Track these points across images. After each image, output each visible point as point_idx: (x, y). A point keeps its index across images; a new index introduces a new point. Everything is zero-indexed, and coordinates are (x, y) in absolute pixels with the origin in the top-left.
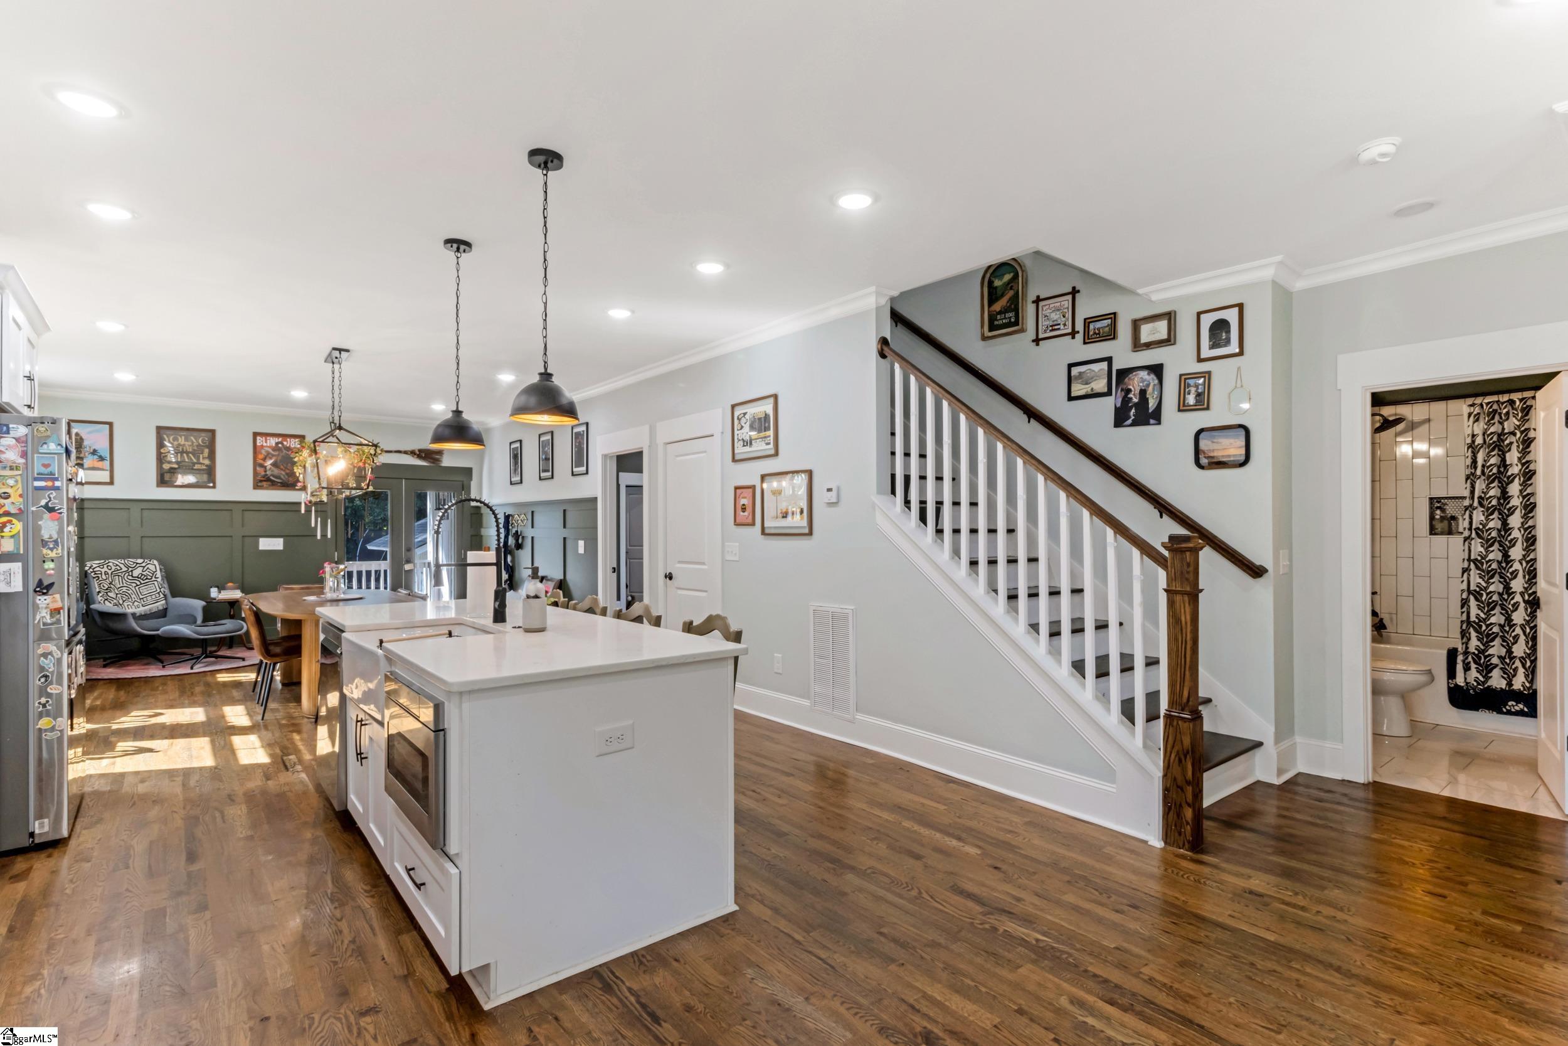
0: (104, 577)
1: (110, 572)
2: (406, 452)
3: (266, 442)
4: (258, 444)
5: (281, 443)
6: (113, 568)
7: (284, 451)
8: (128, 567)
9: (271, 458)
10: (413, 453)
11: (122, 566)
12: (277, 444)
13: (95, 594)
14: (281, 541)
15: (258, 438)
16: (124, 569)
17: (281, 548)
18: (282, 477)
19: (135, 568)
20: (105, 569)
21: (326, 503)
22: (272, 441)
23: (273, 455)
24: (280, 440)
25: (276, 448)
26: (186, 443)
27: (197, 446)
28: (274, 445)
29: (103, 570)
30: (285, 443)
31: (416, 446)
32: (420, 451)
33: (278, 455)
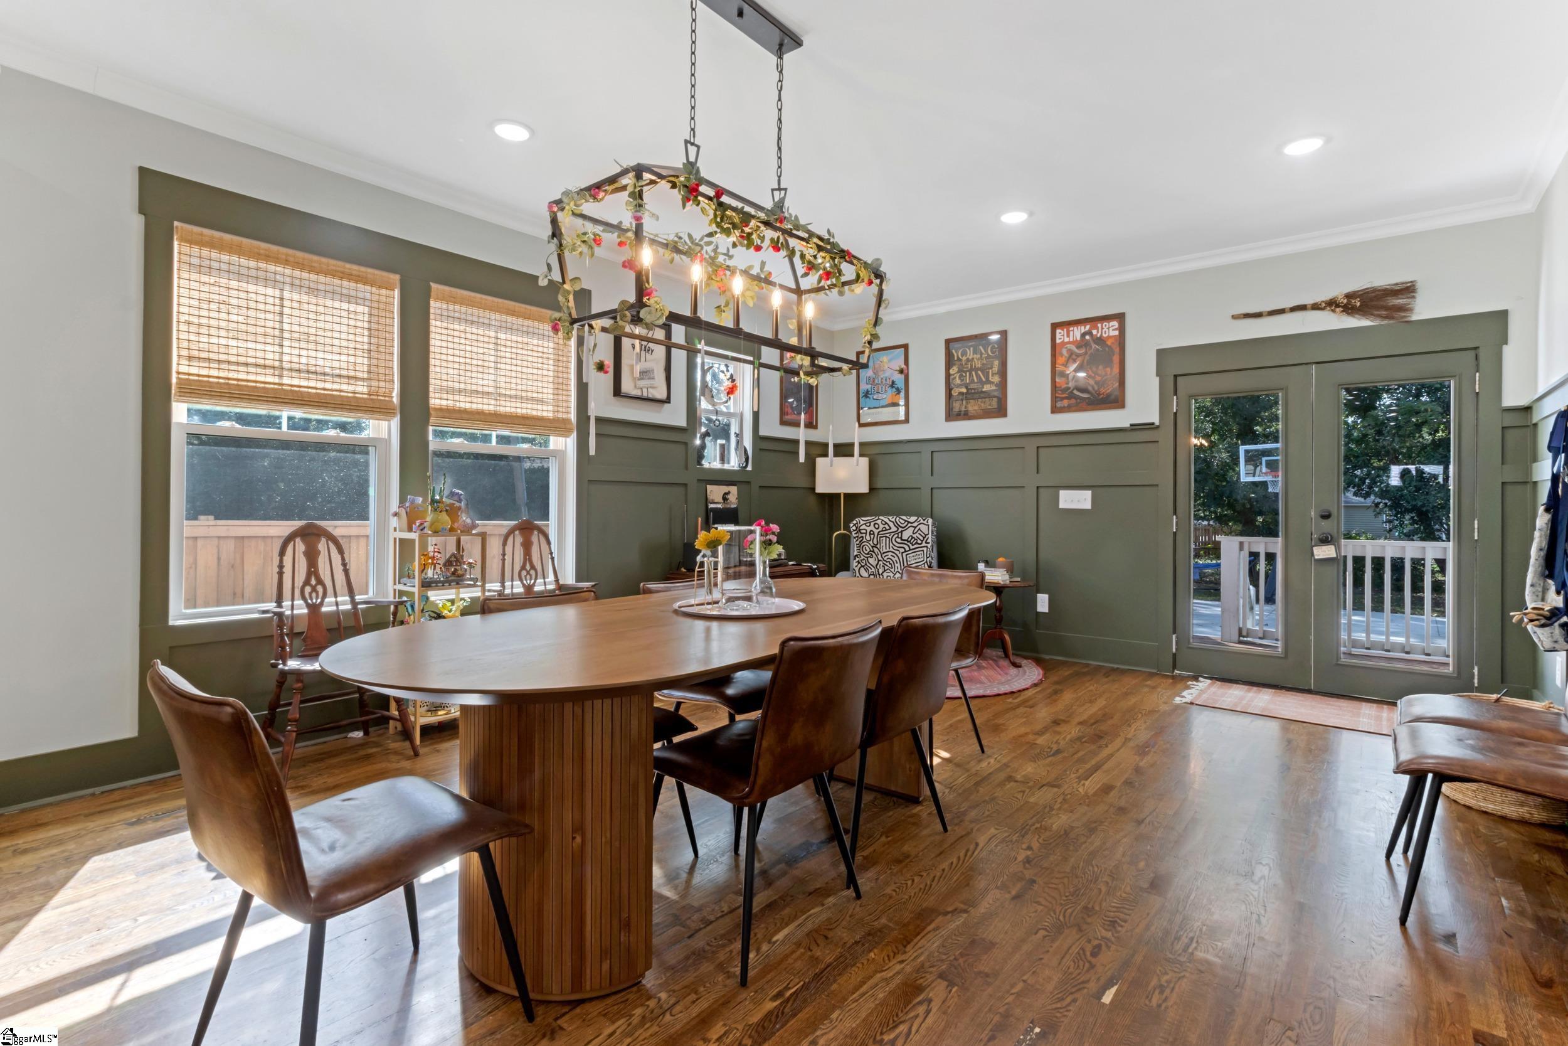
0: (868, 538)
1: (876, 532)
2: (1316, 307)
3: (1068, 336)
4: (1058, 341)
5: (1089, 333)
6: (881, 526)
7: (1094, 346)
8: (898, 526)
9: (1075, 361)
10: (1332, 304)
11: (891, 524)
12: (1083, 335)
13: (852, 558)
14: (1088, 494)
15: (1058, 331)
16: (894, 529)
17: (1088, 505)
18: (1090, 388)
19: (905, 528)
20: (871, 527)
21: (1158, 427)
22: (1077, 332)
23: (1078, 356)
24: (1088, 327)
25: (1082, 344)
26: (975, 356)
27: (986, 358)
28: (1079, 338)
29: (869, 529)
30: (1094, 332)
31: (1338, 291)
32: (1349, 296)
33: (1086, 353)
